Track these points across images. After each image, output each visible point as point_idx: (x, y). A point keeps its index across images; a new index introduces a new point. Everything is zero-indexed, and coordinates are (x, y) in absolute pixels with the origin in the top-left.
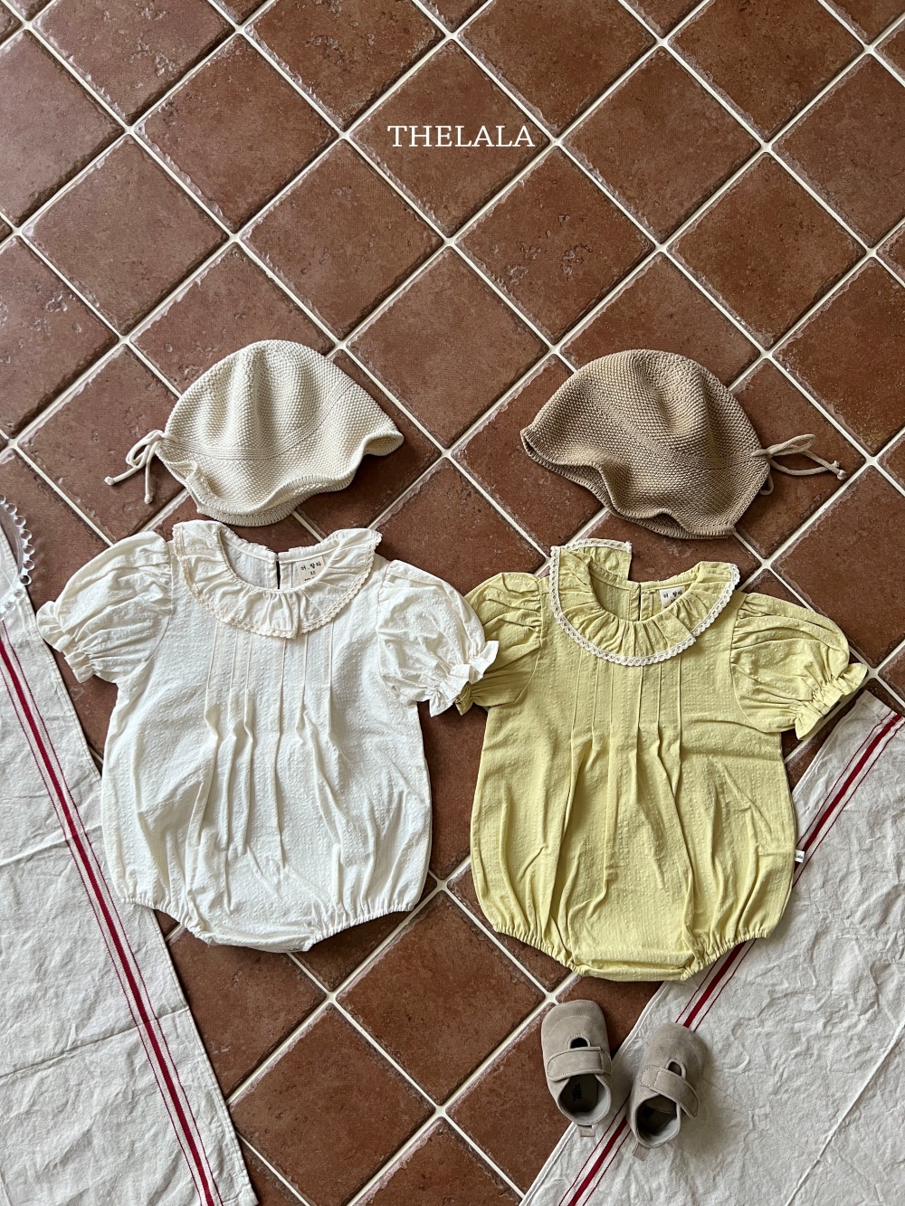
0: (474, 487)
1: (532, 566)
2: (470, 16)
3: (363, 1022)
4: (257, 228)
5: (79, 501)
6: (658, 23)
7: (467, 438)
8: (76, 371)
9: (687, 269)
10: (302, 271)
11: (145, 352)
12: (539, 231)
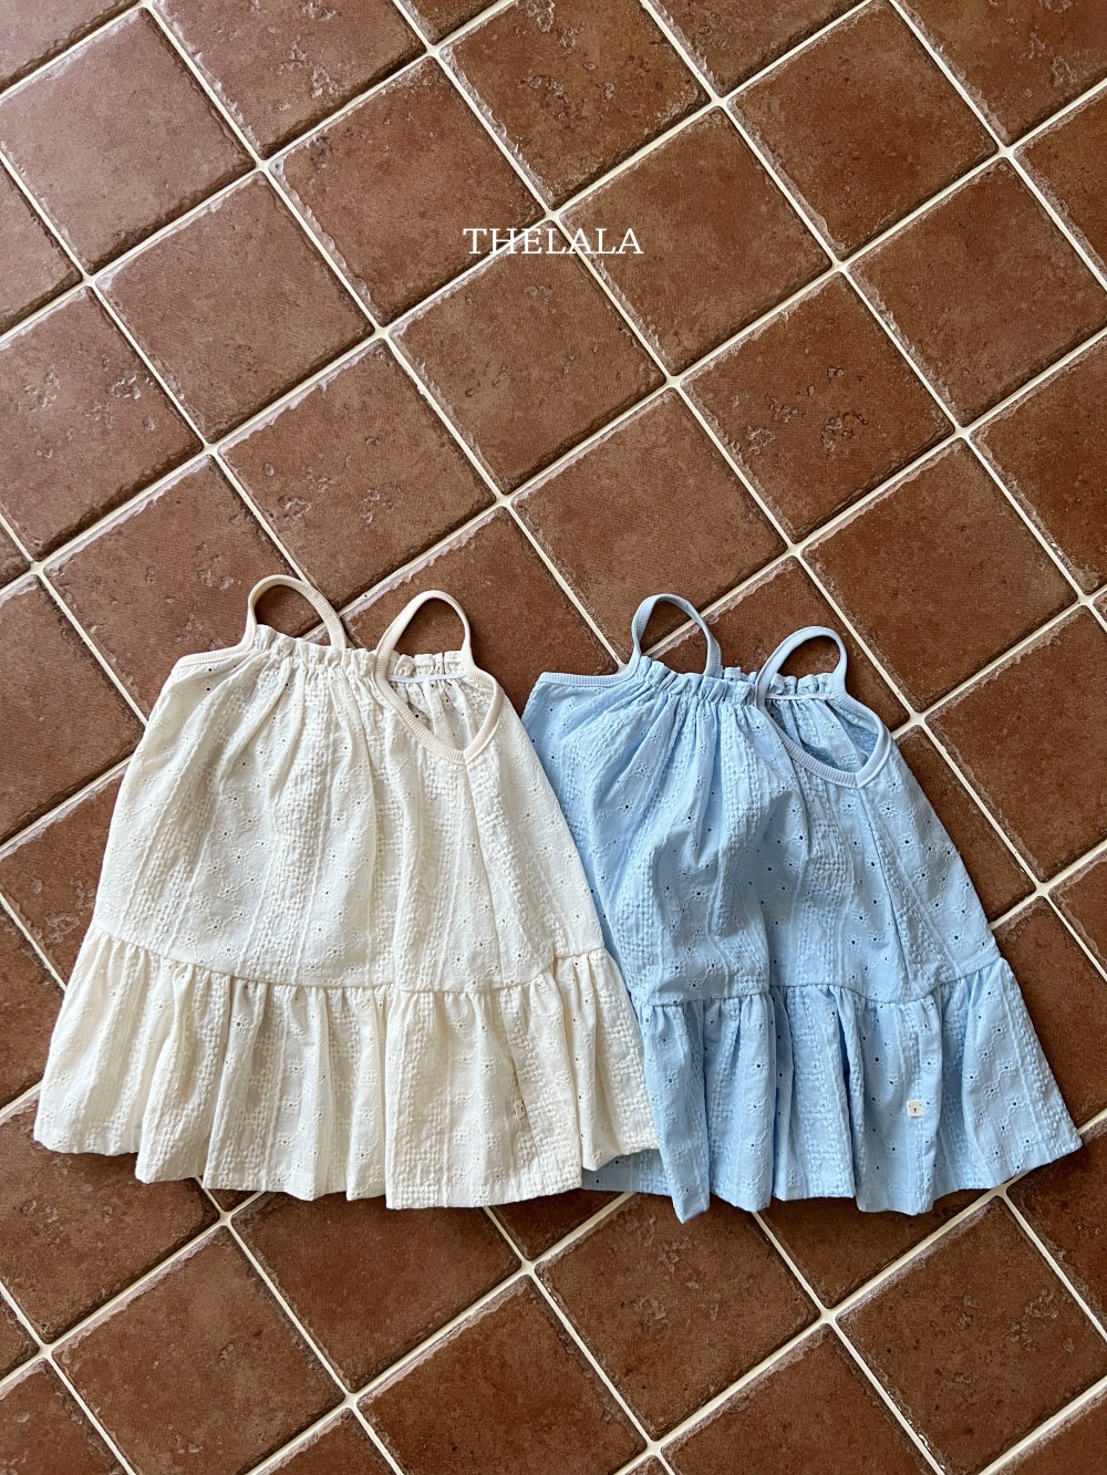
2: (748, 78)
3: (390, 1443)
4: (414, 324)
5: (114, 661)
6: (1005, 125)
8: (138, 482)
9: (994, 467)
10: (466, 393)
11: (236, 471)
12: (799, 385)
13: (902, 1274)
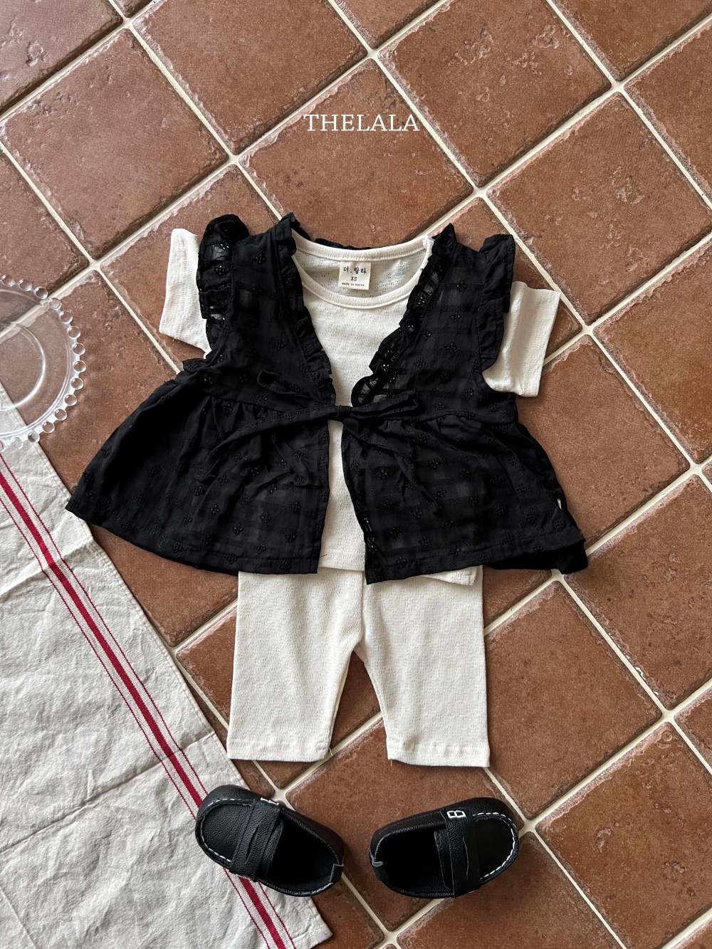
0: (400, 96)
1: (456, 194)
3: (204, 685)
7: (399, 38)
13: (618, 539)
